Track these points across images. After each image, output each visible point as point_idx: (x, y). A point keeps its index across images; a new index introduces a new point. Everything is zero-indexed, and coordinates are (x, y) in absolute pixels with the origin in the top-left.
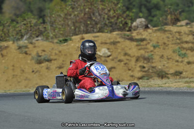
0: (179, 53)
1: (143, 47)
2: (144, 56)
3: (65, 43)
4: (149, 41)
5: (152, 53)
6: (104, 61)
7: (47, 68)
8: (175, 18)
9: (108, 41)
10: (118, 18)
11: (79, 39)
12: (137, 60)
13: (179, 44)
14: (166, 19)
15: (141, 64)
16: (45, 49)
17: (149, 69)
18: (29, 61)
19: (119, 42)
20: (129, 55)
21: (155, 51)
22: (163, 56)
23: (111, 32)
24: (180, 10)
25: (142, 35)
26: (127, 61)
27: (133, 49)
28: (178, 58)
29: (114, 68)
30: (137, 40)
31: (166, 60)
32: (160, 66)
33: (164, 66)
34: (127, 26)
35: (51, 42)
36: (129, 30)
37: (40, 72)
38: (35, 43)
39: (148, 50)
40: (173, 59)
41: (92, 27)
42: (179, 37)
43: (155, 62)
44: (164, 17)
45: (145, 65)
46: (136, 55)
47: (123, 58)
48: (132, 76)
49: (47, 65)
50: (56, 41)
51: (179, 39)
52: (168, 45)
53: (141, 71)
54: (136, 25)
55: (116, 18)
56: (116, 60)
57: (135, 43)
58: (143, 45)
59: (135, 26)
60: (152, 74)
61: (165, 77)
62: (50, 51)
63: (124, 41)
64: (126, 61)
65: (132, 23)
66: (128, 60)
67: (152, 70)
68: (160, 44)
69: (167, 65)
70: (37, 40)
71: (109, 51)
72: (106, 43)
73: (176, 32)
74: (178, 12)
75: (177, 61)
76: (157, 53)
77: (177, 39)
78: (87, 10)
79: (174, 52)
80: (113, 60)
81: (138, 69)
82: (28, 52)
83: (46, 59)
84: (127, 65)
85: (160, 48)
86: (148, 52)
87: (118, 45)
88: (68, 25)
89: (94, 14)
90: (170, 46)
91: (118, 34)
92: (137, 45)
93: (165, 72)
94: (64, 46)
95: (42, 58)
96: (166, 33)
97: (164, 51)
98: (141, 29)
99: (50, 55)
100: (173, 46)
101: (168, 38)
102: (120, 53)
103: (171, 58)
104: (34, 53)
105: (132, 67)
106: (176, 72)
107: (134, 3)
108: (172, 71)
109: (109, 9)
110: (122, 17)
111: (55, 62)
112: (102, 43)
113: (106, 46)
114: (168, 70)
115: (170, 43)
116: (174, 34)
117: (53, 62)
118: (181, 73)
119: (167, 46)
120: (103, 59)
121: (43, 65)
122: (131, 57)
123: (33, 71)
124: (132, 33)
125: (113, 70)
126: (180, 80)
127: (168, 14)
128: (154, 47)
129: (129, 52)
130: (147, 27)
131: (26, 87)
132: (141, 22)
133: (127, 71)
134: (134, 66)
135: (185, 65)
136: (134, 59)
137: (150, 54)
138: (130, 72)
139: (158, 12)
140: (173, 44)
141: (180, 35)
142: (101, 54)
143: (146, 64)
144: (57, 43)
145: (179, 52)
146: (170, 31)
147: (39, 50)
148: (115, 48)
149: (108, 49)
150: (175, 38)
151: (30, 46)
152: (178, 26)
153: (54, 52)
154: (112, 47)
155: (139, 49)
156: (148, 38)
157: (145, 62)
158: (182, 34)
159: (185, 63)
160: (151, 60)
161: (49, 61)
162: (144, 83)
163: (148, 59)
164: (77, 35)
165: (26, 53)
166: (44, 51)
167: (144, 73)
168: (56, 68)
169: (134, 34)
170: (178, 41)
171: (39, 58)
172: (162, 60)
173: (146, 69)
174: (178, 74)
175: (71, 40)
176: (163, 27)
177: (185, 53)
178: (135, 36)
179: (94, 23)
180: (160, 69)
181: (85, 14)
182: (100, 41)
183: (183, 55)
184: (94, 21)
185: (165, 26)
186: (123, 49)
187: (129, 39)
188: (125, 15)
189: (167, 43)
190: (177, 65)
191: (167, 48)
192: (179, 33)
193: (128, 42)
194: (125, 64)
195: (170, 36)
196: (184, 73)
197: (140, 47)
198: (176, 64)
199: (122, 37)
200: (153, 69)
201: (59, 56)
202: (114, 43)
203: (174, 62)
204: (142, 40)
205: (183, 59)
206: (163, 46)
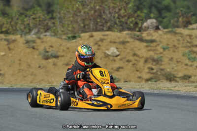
0: (189, 57)
1: (152, 48)
2: (153, 58)
3: (73, 39)
4: (159, 43)
5: (162, 55)
6: (112, 61)
7: (54, 64)
8: (186, 21)
9: (117, 41)
10: (129, 18)
11: (88, 37)
12: (146, 61)
13: (189, 47)
14: (178, 21)
15: (149, 65)
16: (53, 45)
17: (157, 71)
18: (36, 57)
19: (128, 42)
20: (138, 56)
21: (165, 53)
22: (172, 58)
23: (121, 31)
24: (192, 13)
25: (152, 36)
26: (136, 62)
27: (142, 50)
28: (187, 62)
29: (122, 68)
30: (147, 41)
31: (176, 63)
32: (169, 69)
33: (173, 68)
34: (137, 26)
35: (59, 38)
36: (139, 31)
37: (46, 68)
38: (43, 39)
39: (157, 52)
40: (182, 63)
41: (101, 25)
42: (189, 40)
43: (164, 64)
44: (176, 19)
45: (154, 67)
46: (145, 56)
47: (131, 58)
48: (140, 77)
49: (54, 61)
50: (64, 37)
51: (190, 43)
52: (178, 47)
53: (149, 72)
54: (147, 26)
55: (126, 18)
56: (124, 60)
57: (145, 44)
58: (153, 47)
59: (145, 27)
60: (160, 76)
61: (174, 80)
62: (58, 47)
63: (134, 41)
64: (134, 62)
65: (142, 24)
66: (136, 60)
67: (160, 72)
68: (170, 46)
69: (176, 68)
70: (46, 36)
71: (118, 51)
72: (115, 42)
73: (187, 35)
74: (190, 15)
75: (187, 65)
76: (166, 55)
77: (188, 42)
78: (97, 7)
79: (184, 55)
80: (121, 60)
81: (146, 70)
82: (36, 47)
83: (54, 55)
84: (135, 66)
85: (170, 50)
86: (157, 54)
87: (128, 44)
88: (77, 22)
89: (104, 12)
90: (180, 49)
91: (127, 34)
92: (147, 46)
93: (173, 75)
94: (72, 43)
95: (50, 53)
96: (177, 35)
97: (173, 53)
98: (151, 30)
99: (58, 51)
100: (183, 49)
101: (179, 40)
102: (128, 53)
103: (180, 62)
104: (41, 49)
105: (140, 68)
106: (185, 76)
107: (145, 3)
108: (180, 75)
109: (120, 8)
110: (133, 17)
111: (63, 58)
112: (111, 42)
113: (115, 45)
114: (176, 73)
115: (180, 46)
116: (185, 37)
117: (60, 58)
118: (190, 77)
119: (177, 49)
120: (111, 58)
121: (50, 60)
122: (140, 58)
123: (40, 67)
124: (142, 34)
125: (121, 70)
126: (190, 84)
127: (180, 16)
128: (164, 49)
129: (138, 53)
130: (157, 28)
131: (31, 82)
132: (152, 23)
133: (136, 72)
134: (142, 68)
135: (195, 69)
136: (142, 61)
137: (159, 56)
138: (138, 73)
139: (168, 14)
140: (183, 47)
141: (190, 39)
142: (109, 53)
143: (155, 65)
144: (65, 39)
145: (189, 55)
146: (181, 34)
147: (47, 45)
148: (125, 48)
149: (117, 48)
150: (186, 41)
151: (38, 41)
152: (189, 29)
153: (62, 48)
154: (121, 46)
155: (149, 51)
156: (158, 39)
157: (154, 63)
158: (192, 37)
159: (194, 67)
160: (160, 62)
161: (56, 57)
162: (153, 85)
163: (157, 61)
164: (86, 32)
165: (33, 48)
166: (52, 47)
167: (152, 75)
168: (63, 65)
169: (145, 35)
170: (188, 44)
171: (47, 54)
172: (171, 62)
173: (155, 71)
174: (186, 78)
175: (79, 37)
176: (174, 30)
177: (195, 57)
178: (145, 37)
179: (104, 21)
180: (168, 72)
181: (95, 11)
182: (109, 40)
183: (192, 58)
184: (104, 19)
185: (176, 29)
186: (132, 50)
187: (138, 40)
188: (136, 15)
189: (177, 45)
190: (186, 69)
191: (177, 51)
192: (190, 36)
193: (137, 43)
194: (134, 64)
195: (181, 39)
196: (193, 78)
197: (149, 48)
198: (186, 67)
199: (132, 37)
200: (162, 71)
201: (67, 53)
202: (124, 43)
203: (183, 65)
204: (152, 41)
205: (193, 63)
206: (172, 49)
